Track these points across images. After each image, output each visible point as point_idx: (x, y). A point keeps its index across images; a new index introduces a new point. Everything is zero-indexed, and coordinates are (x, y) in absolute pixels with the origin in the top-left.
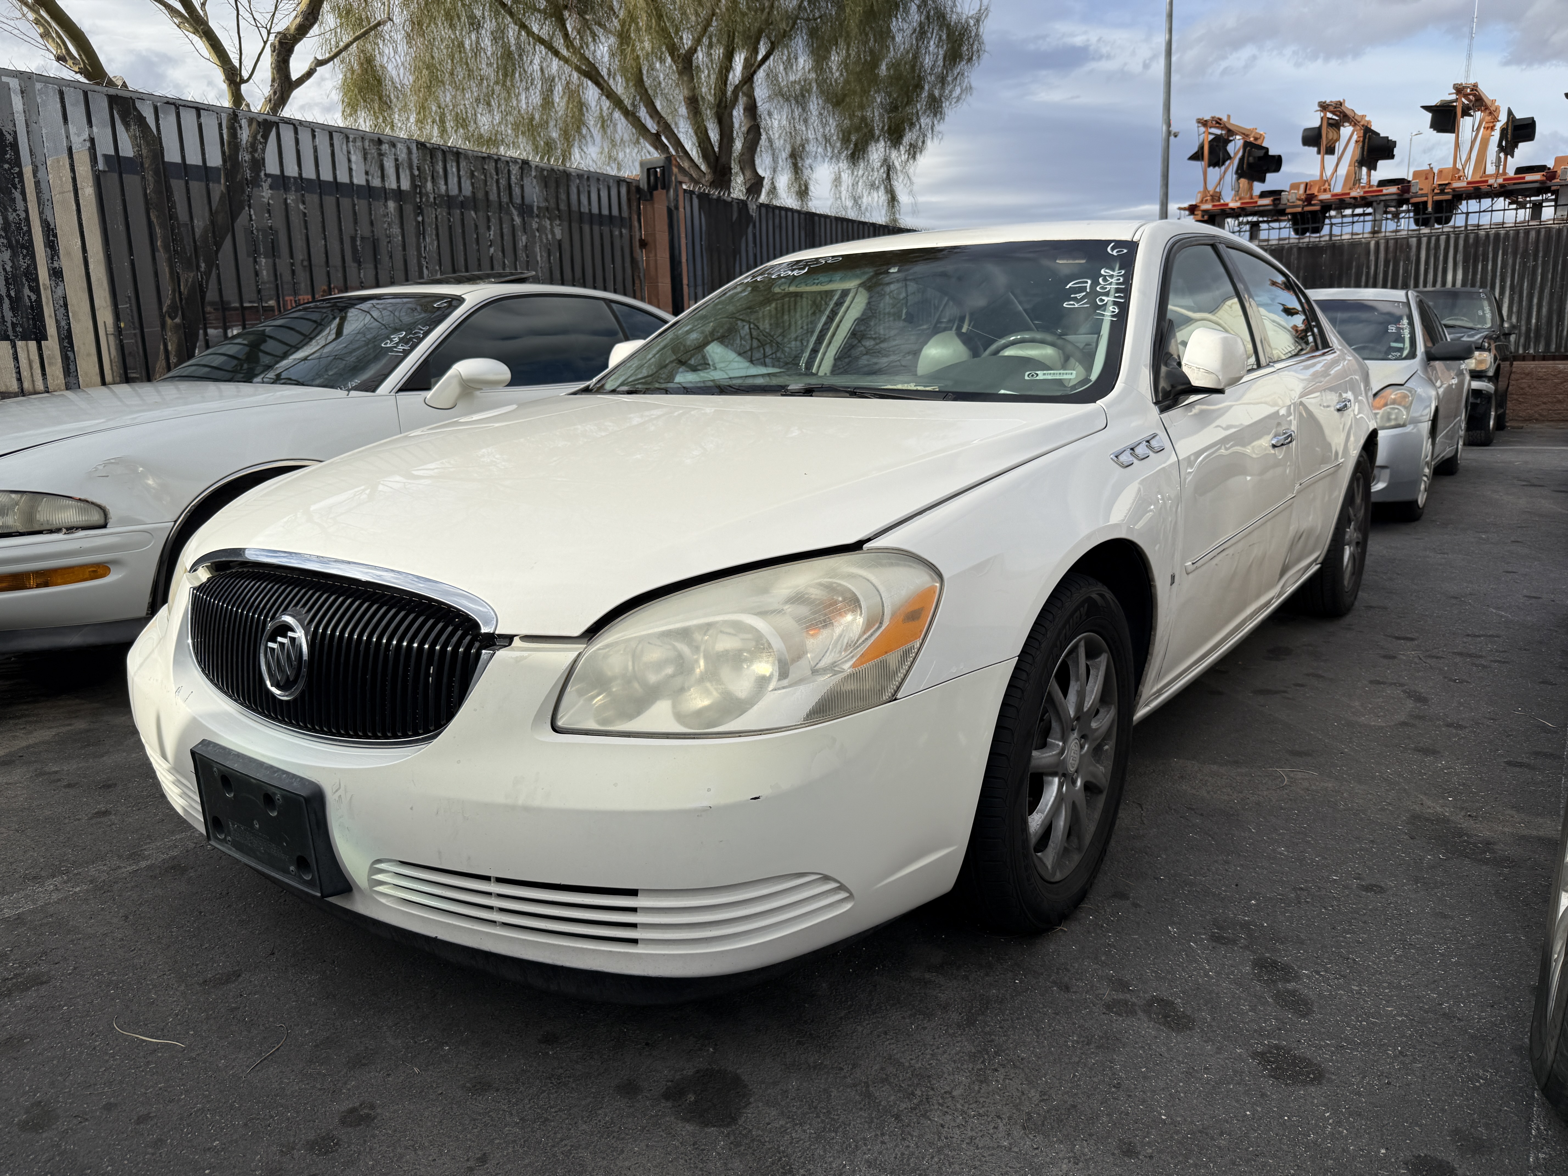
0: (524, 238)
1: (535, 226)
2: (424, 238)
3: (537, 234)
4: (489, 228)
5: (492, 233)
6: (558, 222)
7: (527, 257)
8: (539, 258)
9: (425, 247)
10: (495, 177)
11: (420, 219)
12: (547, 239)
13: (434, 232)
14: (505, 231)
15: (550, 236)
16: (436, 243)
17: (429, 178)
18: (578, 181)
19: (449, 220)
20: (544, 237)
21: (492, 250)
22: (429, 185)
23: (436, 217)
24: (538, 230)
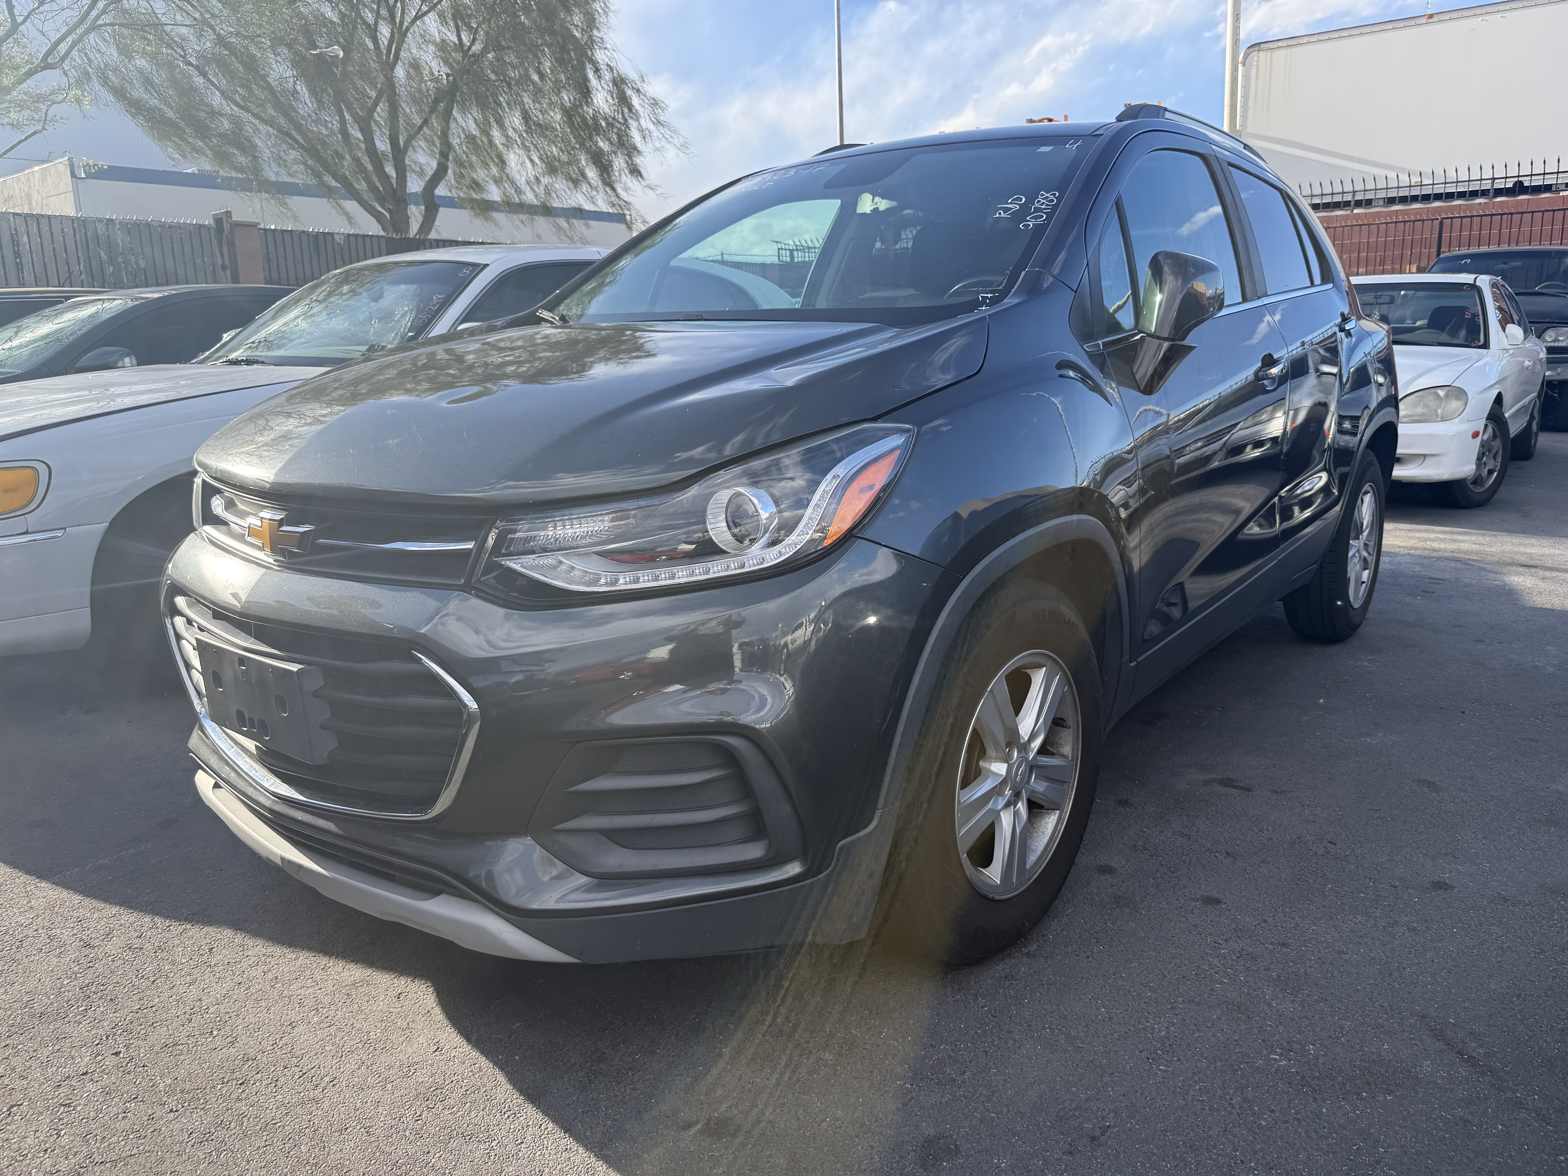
0: (111, 269)
1: (120, 260)
2: (22, 272)
3: (123, 265)
4: (79, 264)
5: (82, 266)
6: (142, 257)
7: (115, 280)
8: (125, 280)
9: (23, 278)
10: (83, 231)
11: (18, 260)
12: (132, 268)
13: (31, 268)
14: (93, 264)
15: (135, 266)
16: (33, 274)
17: (25, 235)
18: (160, 229)
19: (44, 260)
20: (129, 266)
21: (83, 276)
22: (25, 239)
23: (32, 259)
24: (123, 263)
